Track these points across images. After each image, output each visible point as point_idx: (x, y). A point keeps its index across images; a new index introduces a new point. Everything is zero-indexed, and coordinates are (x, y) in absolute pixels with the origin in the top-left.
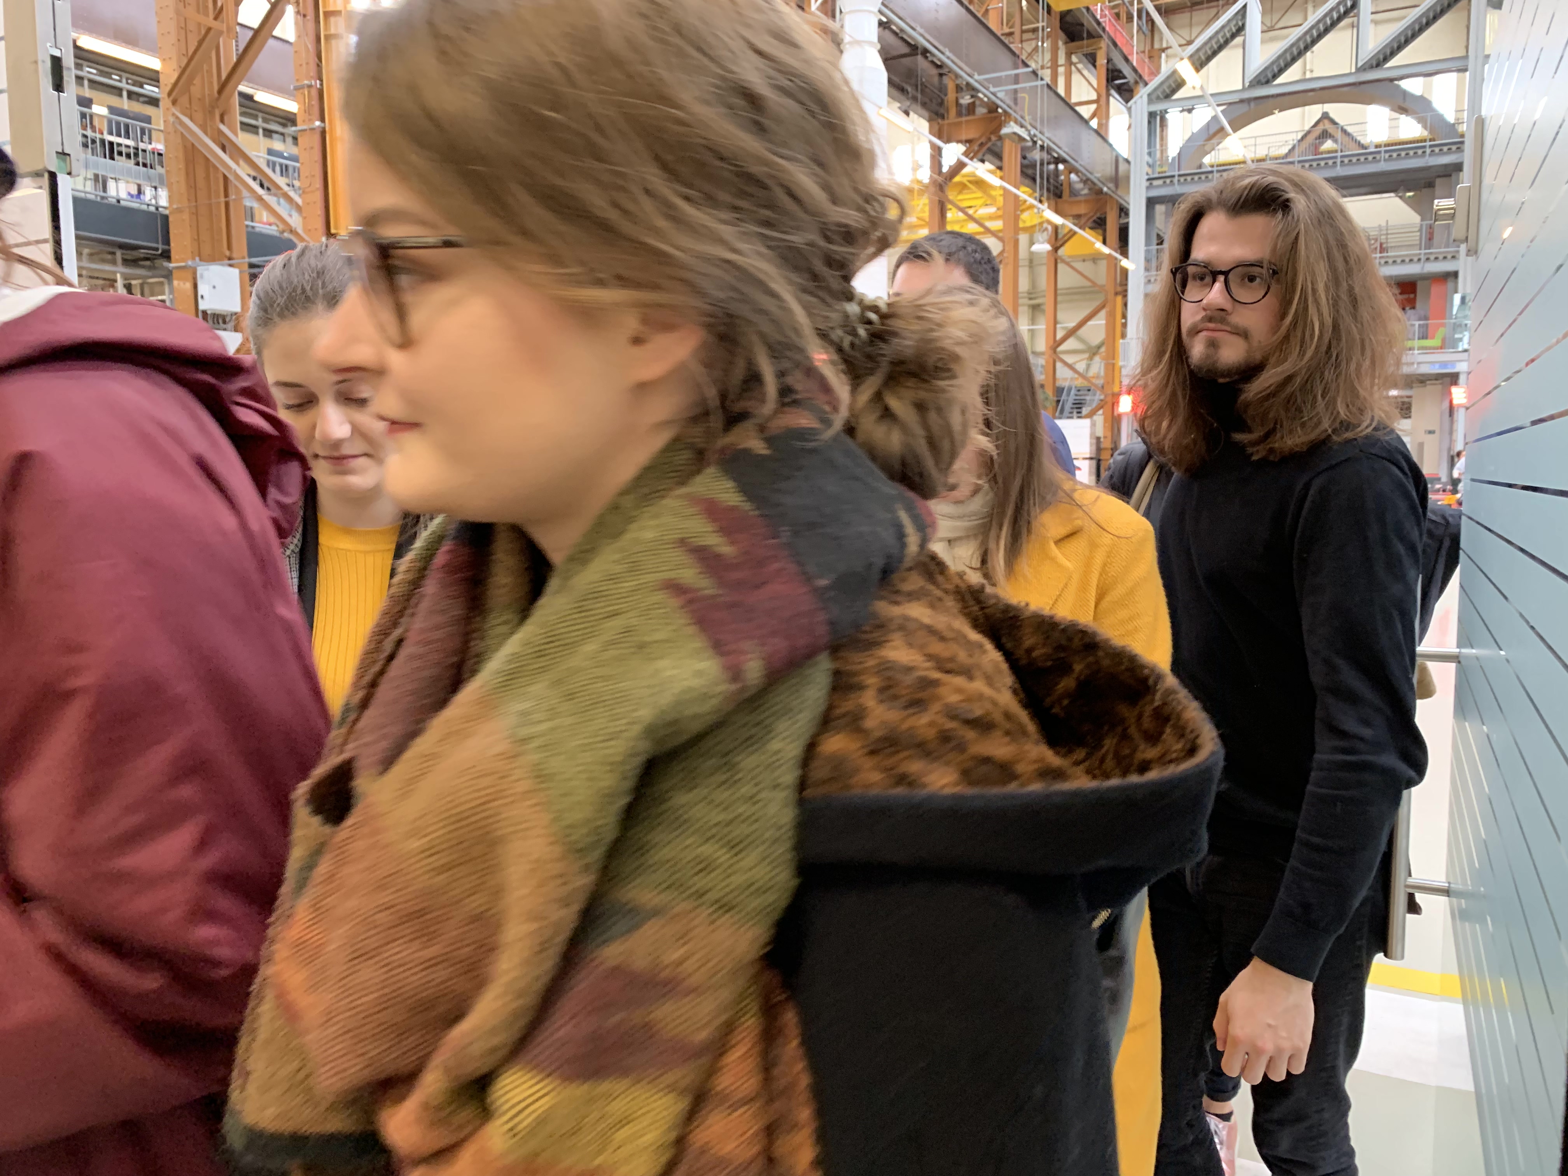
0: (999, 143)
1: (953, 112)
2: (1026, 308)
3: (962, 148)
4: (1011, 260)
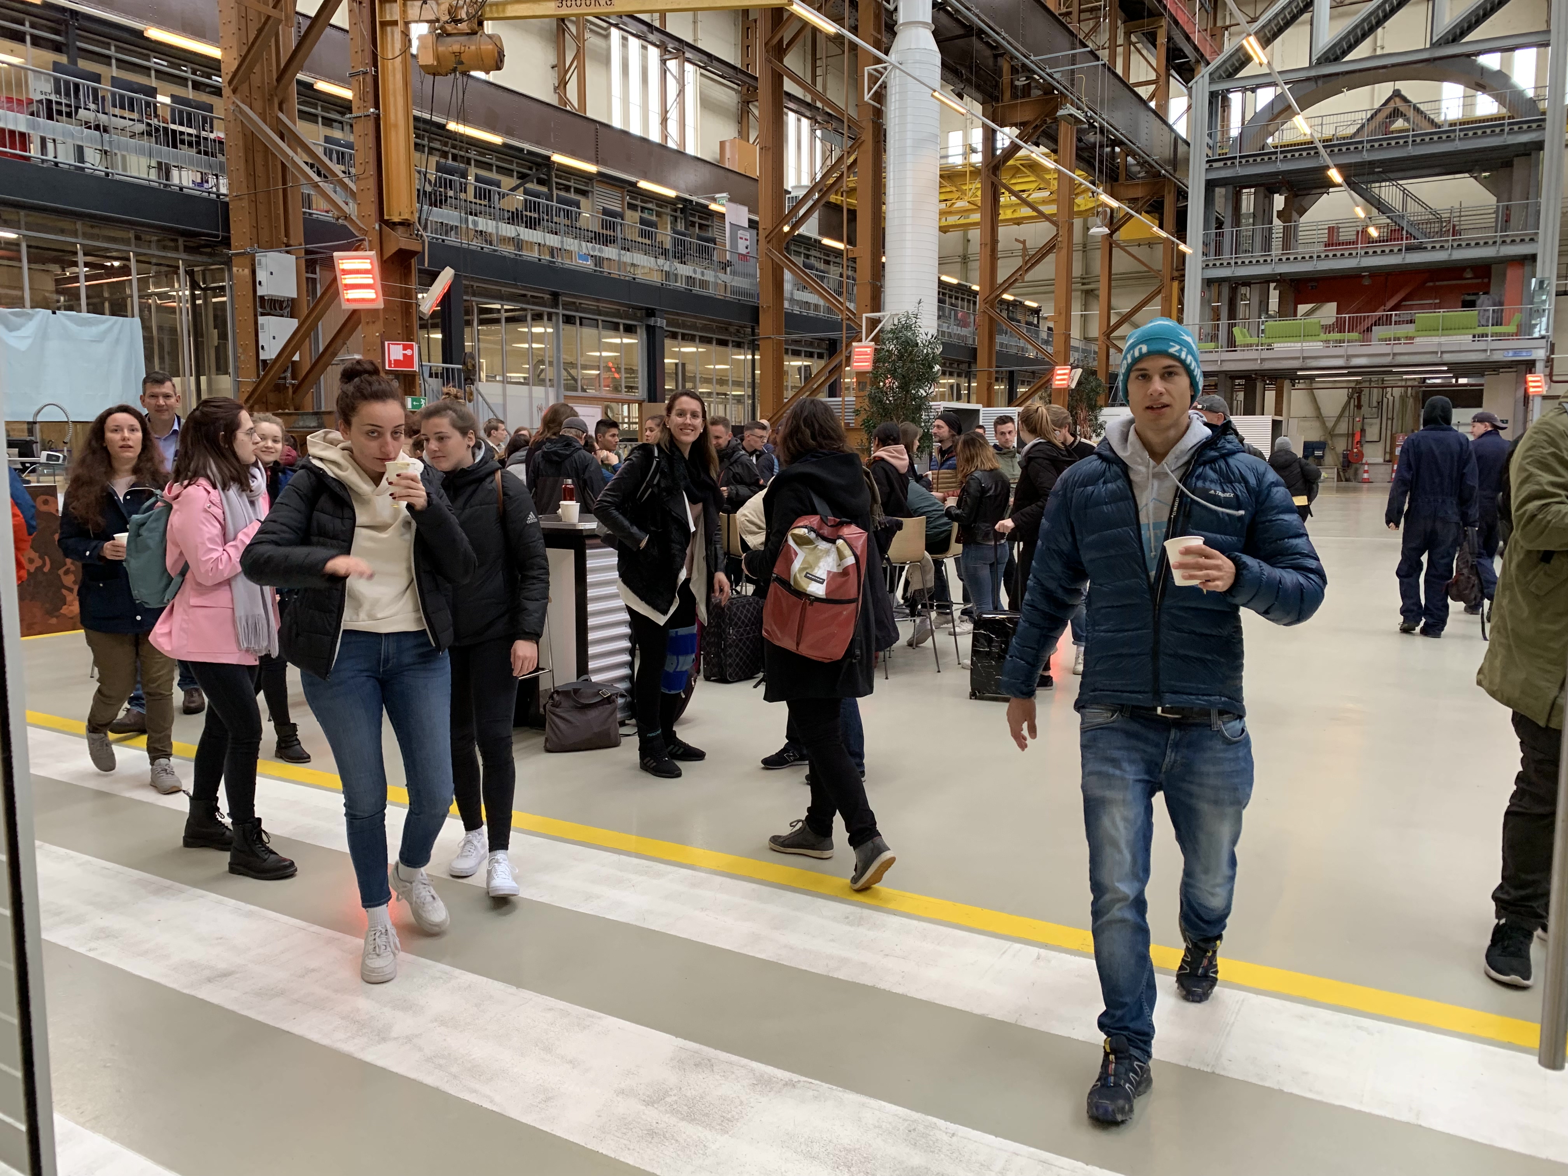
0: (1054, 125)
1: (1008, 94)
2: (1080, 293)
3: (1015, 131)
4: (1065, 245)
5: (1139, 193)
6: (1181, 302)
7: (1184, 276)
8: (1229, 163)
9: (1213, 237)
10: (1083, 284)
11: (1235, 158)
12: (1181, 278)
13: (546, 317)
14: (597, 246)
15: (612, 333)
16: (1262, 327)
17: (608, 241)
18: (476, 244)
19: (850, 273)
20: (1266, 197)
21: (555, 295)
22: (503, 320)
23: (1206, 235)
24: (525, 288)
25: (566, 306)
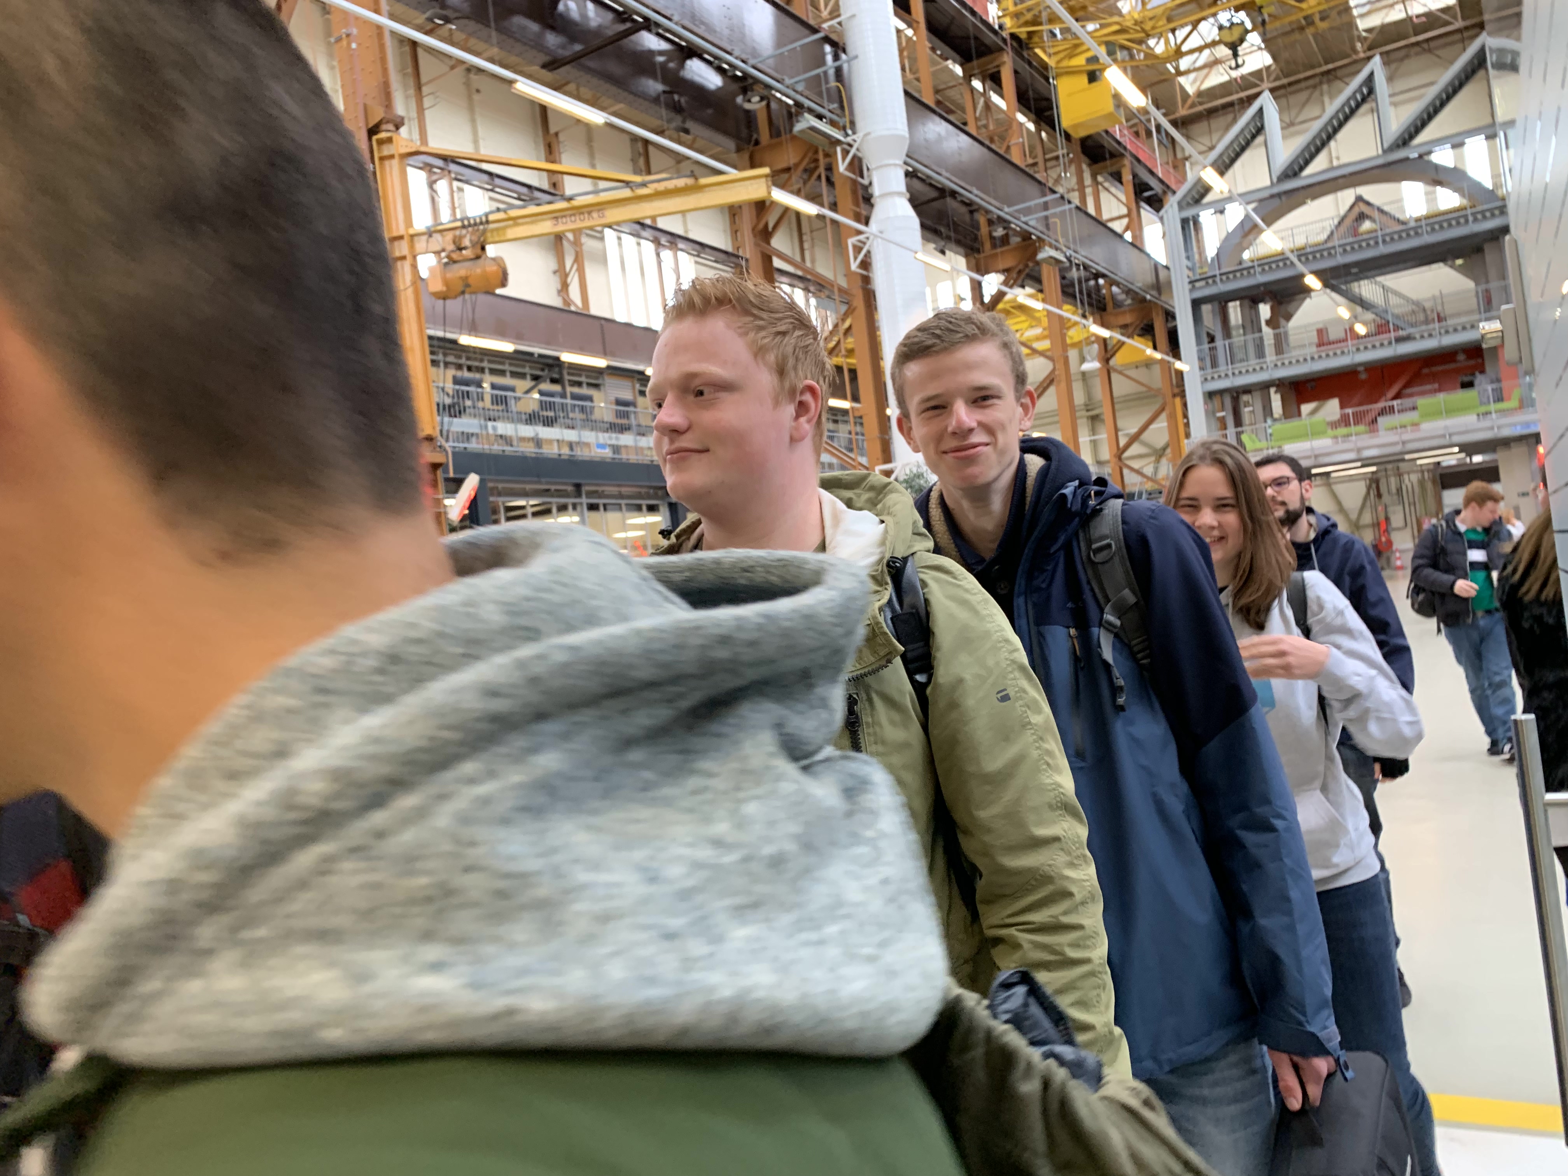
0: (1037, 268)
1: (988, 245)
2: (1085, 420)
3: (1001, 278)
4: (1063, 377)
5: (1128, 319)
6: (1185, 416)
7: (1184, 391)
8: (1210, 281)
9: (1207, 351)
10: (1088, 410)
11: (1215, 276)
12: (1182, 394)
13: (570, 507)
14: (614, 435)
15: (636, 514)
16: (1269, 431)
17: (623, 429)
18: (497, 448)
19: (858, 429)
20: (1251, 308)
21: (578, 486)
22: (530, 515)
23: (1200, 351)
24: (548, 483)
25: (590, 494)
